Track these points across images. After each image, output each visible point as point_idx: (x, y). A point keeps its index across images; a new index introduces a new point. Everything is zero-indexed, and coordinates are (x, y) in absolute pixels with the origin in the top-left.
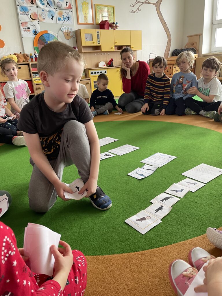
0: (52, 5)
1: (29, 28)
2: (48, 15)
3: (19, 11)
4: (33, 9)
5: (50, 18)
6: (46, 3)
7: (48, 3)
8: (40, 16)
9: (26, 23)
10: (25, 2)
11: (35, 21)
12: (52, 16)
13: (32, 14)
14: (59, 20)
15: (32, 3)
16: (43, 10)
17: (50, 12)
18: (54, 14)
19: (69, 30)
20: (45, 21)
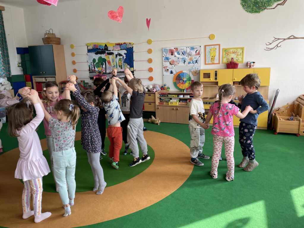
0: (185, 54)
1: (168, 70)
2: (181, 61)
3: (163, 60)
4: (172, 58)
5: (182, 62)
6: (181, 53)
7: (183, 53)
8: (176, 62)
9: (167, 67)
10: (168, 54)
11: (172, 65)
12: (184, 61)
13: (171, 61)
14: (189, 63)
15: (172, 55)
16: (178, 58)
17: (183, 59)
18: (186, 59)
19: (196, 69)
20: (179, 65)
